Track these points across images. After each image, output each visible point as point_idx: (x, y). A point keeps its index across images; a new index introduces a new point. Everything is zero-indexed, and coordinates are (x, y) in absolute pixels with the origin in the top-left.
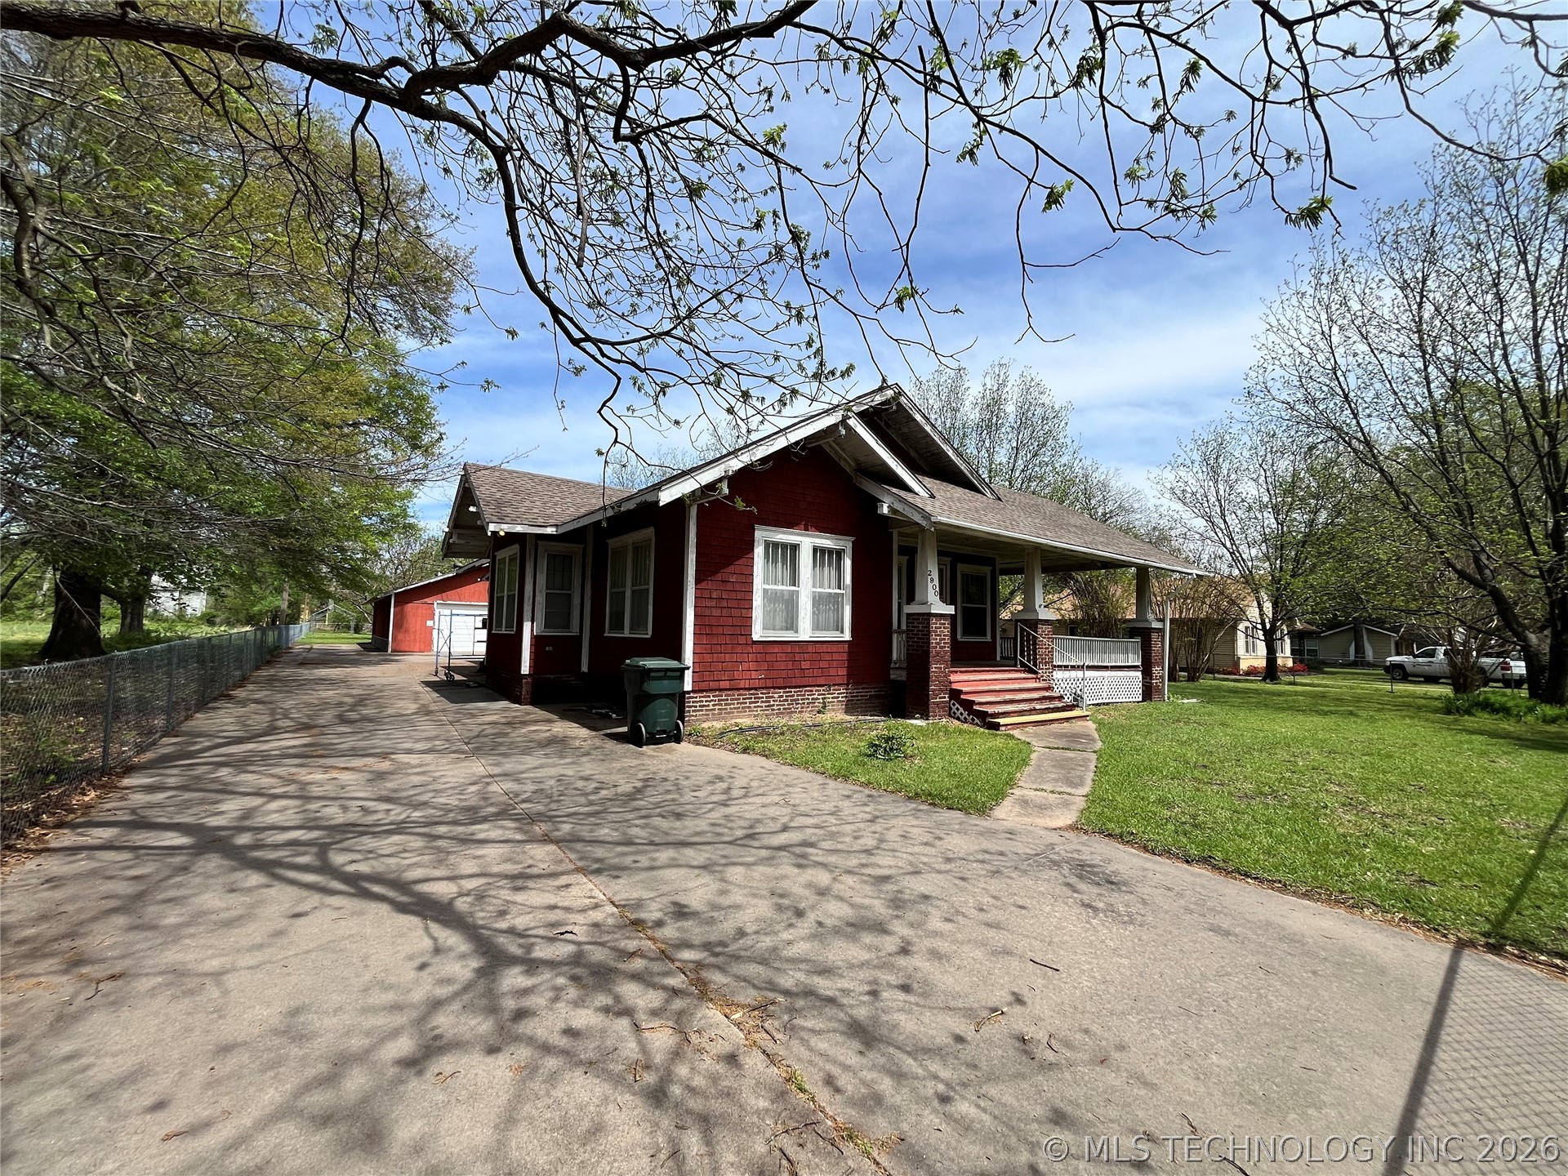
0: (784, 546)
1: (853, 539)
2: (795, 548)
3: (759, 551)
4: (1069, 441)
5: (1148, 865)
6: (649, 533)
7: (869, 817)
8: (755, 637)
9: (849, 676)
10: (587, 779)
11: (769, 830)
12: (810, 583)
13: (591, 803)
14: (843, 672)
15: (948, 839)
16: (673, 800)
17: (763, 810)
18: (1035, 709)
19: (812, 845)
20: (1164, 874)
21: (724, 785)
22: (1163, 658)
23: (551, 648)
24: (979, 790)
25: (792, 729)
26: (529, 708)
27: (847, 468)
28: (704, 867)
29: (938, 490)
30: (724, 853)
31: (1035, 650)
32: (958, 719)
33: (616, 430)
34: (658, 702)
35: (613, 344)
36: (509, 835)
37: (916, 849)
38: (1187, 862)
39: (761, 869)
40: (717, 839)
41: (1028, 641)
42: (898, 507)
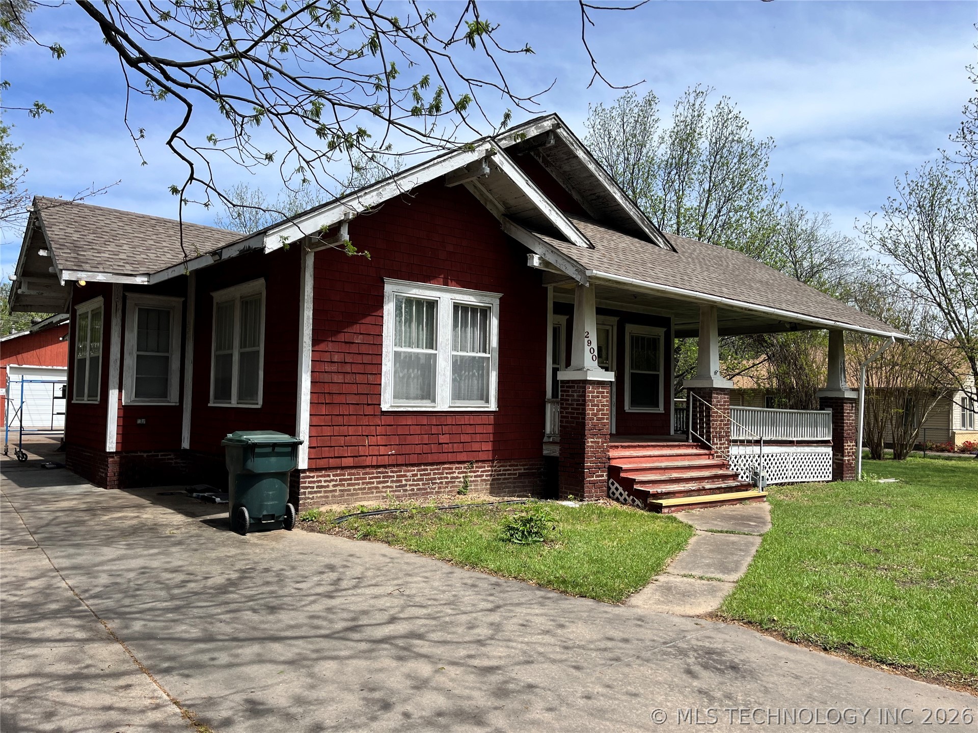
0: (419, 302)
1: (501, 295)
2: (432, 305)
3: (389, 309)
4: (768, 183)
5: (782, 653)
6: (258, 285)
7: (490, 606)
8: (385, 407)
9: (494, 451)
10: (175, 570)
11: (374, 622)
12: (450, 347)
13: (173, 598)
14: (489, 447)
15: (572, 628)
16: (272, 592)
17: (372, 602)
18: (704, 489)
19: (420, 637)
20: (796, 662)
21: (334, 576)
22: (857, 431)
23: (143, 421)
24: (619, 576)
25: (424, 512)
26: (116, 491)
27: (495, 213)
28: (290, 662)
29: (602, 239)
30: (318, 647)
31: (708, 424)
32: (617, 500)
33: (191, 165)
34: (266, 482)
35: (180, 66)
36: (69, 632)
37: (534, 639)
38: (825, 649)
39: (355, 662)
40: (313, 632)
41: (701, 412)
42: (551, 258)
